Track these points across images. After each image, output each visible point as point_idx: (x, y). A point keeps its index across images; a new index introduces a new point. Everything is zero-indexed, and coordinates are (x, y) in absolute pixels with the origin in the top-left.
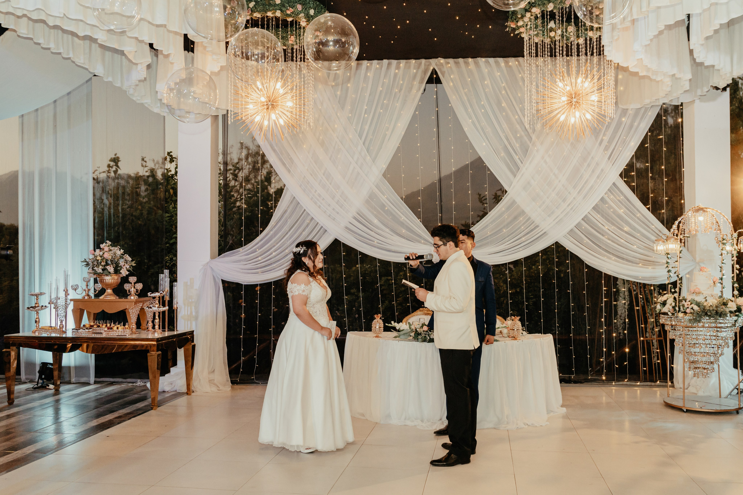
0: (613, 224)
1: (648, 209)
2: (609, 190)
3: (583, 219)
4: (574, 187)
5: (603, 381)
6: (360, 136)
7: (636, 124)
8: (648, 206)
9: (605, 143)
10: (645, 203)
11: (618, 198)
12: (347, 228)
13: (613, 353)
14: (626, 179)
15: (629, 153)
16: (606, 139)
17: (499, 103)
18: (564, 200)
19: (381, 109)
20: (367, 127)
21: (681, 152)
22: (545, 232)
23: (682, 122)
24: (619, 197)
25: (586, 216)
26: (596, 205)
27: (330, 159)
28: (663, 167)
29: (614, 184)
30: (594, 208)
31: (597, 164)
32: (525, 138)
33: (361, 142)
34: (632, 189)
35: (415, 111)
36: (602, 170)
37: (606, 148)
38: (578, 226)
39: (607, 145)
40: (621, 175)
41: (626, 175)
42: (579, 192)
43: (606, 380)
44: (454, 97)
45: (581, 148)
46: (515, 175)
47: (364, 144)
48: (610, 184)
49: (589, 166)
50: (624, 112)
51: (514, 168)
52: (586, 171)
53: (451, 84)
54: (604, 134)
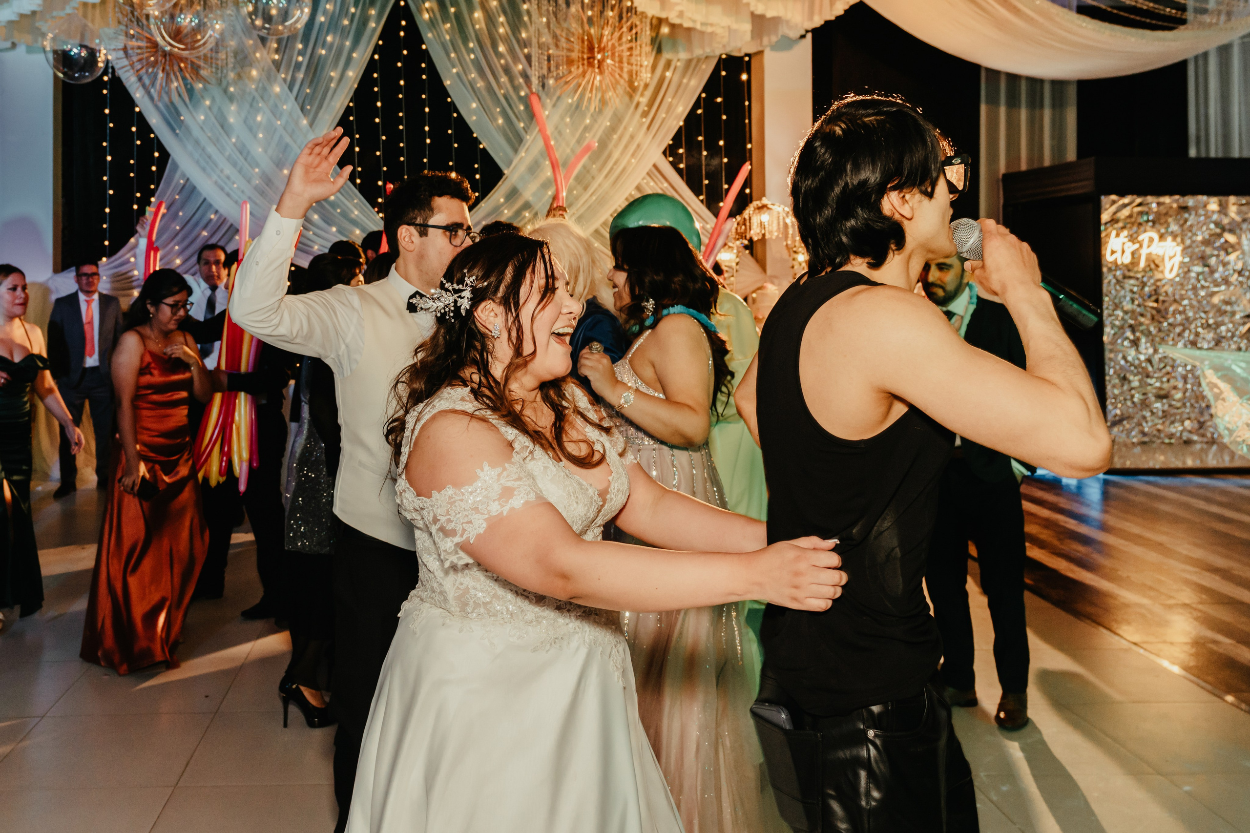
1: (702, 201)
2: (648, 174)
4: (600, 170)
6: (291, 88)
7: (685, 81)
8: (701, 197)
9: (643, 107)
10: (697, 193)
11: (660, 185)
14: (671, 159)
15: (675, 122)
16: (644, 100)
17: (495, 46)
18: (586, 188)
19: (323, 47)
20: (300, 76)
21: (747, 121)
23: (749, 80)
24: (662, 184)
27: (245, 122)
28: (721, 143)
29: (655, 166)
31: (632, 137)
33: (292, 97)
34: (679, 172)
35: (374, 53)
36: (639, 146)
37: (645, 114)
39: (644, 111)
40: (664, 153)
41: (670, 151)
42: (606, 176)
44: (430, 35)
45: (608, 112)
46: (516, 151)
47: (296, 99)
48: (649, 166)
49: (620, 138)
50: (668, 64)
51: (516, 141)
52: (616, 146)
53: (426, 16)
54: (642, 95)
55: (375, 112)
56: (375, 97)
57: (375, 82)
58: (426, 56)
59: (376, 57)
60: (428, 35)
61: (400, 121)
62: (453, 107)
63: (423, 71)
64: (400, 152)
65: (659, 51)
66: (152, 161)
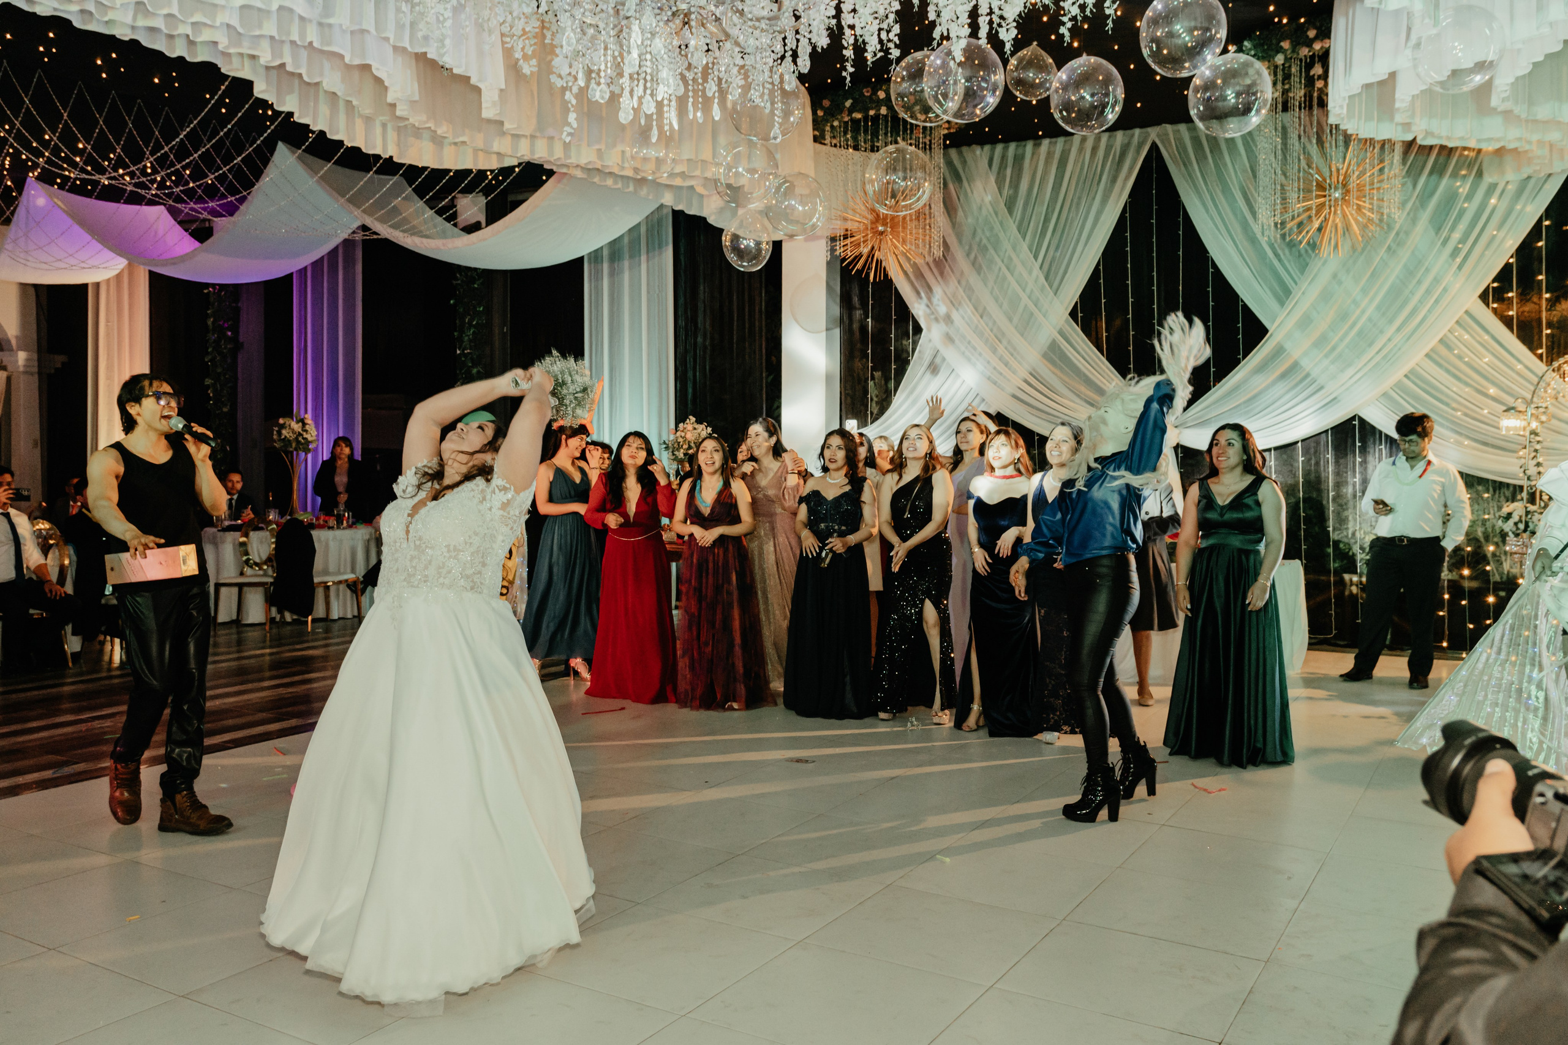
0: (1467, 384)
1: (1540, 357)
2: (1457, 322)
3: (1406, 376)
4: (1391, 321)
5: (1443, 648)
7: (1516, 207)
8: (1539, 353)
9: (1453, 244)
10: (1533, 348)
11: (1478, 339)
12: (1014, 396)
13: (1464, 603)
14: (1493, 305)
16: (1456, 234)
18: (1370, 345)
22: (1335, 399)
25: (1412, 371)
26: (1432, 350)
27: (991, 293)
29: (1468, 315)
30: (1427, 355)
31: (1437, 280)
33: (1037, 265)
34: (1506, 321)
36: (1445, 290)
37: (1456, 252)
38: (1398, 385)
40: (1483, 297)
41: (1493, 296)
42: (1398, 330)
43: (1449, 648)
45: (1404, 255)
46: (1283, 304)
47: (1041, 268)
48: (1462, 312)
49: (1419, 282)
50: (1492, 188)
51: (1283, 294)
52: (1412, 293)
54: (1453, 228)
56: (1124, 257)
57: (1125, 240)
65: (1480, 174)
66: (907, 336)
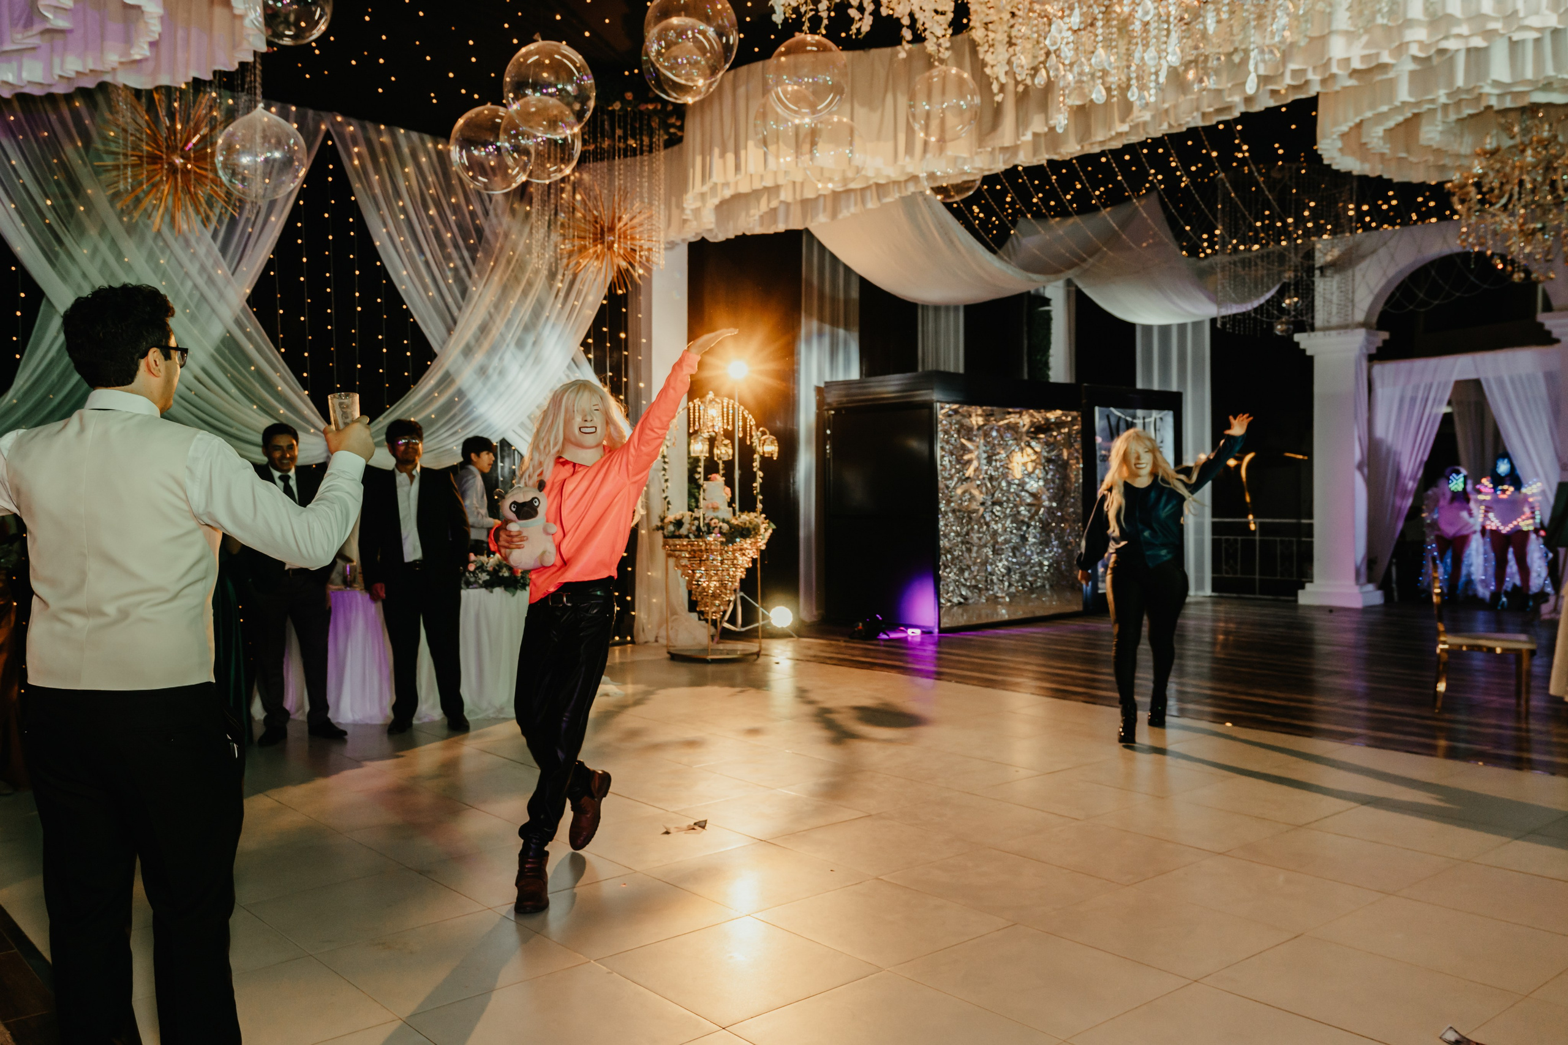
2: (571, 363)
14: (586, 350)
15: (589, 312)
32: (463, 272)
34: (591, 361)
40: (581, 343)
41: (585, 343)
44: (359, 186)
45: (534, 295)
46: (450, 331)
51: (450, 323)
53: (356, 162)
55: (300, 269)
56: (299, 251)
57: (298, 233)
58: (355, 209)
59: (301, 202)
60: (357, 186)
61: (327, 282)
62: (383, 272)
63: (351, 227)
64: (328, 319)
66: (17, 303)
